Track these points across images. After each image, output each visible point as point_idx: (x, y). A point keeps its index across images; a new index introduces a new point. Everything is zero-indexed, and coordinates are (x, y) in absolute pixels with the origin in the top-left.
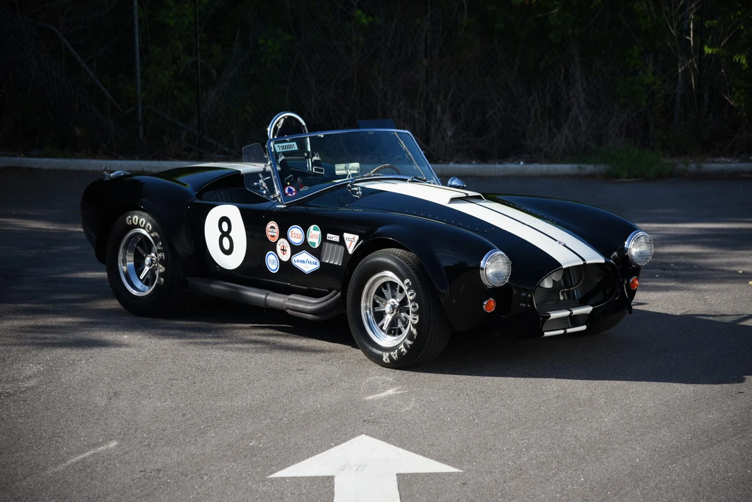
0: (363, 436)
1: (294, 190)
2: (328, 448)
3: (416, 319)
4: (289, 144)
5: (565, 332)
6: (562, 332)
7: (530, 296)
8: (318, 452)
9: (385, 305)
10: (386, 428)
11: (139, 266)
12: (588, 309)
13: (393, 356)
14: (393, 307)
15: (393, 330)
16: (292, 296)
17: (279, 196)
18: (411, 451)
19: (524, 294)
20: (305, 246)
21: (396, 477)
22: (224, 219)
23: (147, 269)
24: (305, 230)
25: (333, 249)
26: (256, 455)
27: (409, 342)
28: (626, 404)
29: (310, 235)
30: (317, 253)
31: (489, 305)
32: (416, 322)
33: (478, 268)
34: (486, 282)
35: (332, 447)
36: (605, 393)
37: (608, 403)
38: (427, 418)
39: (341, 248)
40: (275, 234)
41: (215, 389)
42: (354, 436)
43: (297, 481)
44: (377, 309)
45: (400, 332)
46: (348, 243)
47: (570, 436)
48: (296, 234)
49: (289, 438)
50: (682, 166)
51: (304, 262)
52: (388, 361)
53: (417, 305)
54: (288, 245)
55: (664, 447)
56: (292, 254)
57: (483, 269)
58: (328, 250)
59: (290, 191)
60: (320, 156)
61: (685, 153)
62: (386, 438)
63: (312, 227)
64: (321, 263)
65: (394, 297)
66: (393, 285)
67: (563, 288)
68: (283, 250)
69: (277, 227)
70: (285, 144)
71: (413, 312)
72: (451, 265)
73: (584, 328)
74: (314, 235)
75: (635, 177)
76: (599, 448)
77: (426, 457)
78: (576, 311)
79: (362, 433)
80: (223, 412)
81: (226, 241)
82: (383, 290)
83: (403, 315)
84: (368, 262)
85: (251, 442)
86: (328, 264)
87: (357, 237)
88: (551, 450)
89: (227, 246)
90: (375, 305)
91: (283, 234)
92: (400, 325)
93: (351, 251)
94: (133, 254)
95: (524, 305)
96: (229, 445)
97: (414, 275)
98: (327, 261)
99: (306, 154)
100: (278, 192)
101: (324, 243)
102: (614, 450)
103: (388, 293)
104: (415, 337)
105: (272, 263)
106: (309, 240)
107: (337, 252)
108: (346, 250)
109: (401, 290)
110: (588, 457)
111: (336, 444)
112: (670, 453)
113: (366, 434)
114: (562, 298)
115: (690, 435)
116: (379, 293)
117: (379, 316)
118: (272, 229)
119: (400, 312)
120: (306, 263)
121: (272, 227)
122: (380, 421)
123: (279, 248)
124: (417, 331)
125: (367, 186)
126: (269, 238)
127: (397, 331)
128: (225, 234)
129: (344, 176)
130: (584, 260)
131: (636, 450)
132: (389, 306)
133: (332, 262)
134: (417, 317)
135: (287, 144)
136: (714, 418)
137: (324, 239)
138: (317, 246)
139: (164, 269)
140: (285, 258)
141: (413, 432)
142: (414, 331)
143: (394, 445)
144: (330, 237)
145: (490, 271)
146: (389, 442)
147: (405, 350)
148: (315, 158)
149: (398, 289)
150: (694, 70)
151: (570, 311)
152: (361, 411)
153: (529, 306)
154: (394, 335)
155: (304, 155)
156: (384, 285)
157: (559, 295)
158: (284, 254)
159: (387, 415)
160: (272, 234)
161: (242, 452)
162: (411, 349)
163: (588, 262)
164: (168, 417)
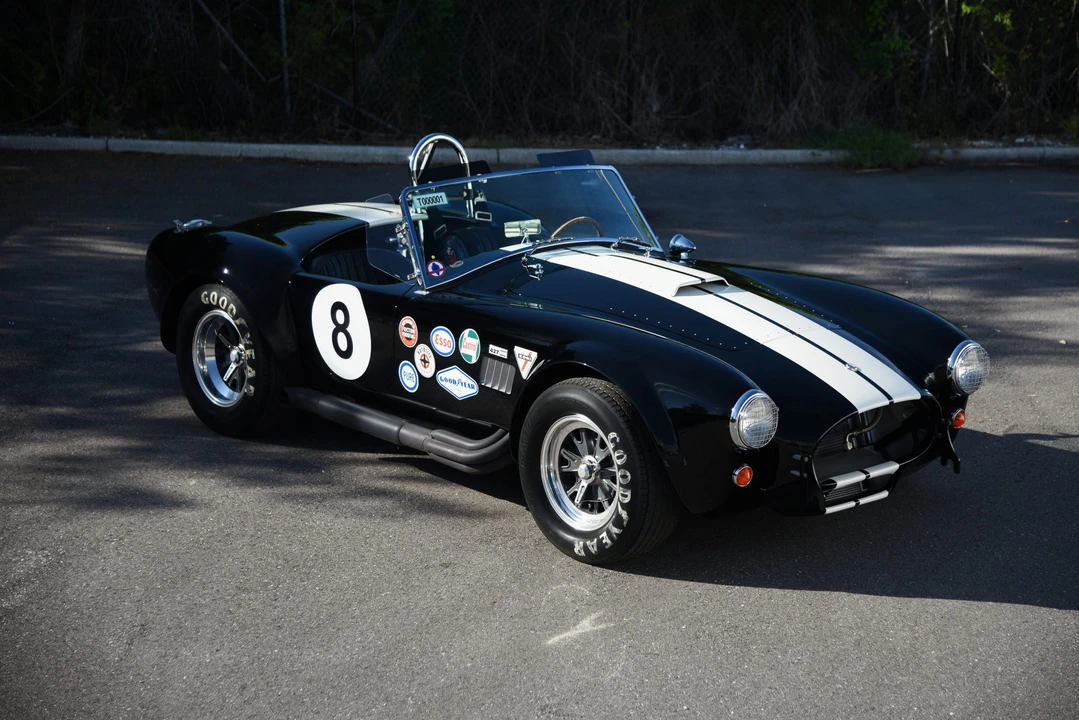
1: (441, 267)
3: (626, 496)
4: (435, 195)
5: (857, 504)
6: (852, 504)
7: (806, 459)
9: (578, 466)
11: (222, 362)
12: (892, 468)
13: (591, 548)
14: (590, 469)
15: (590, 504)
16: (438, 433)
17: (419, 276)
19: (798, 457)
20: (457, 360)
22: (338, 306)
23: (233, 366)
24: (457, 335)
25: (498, 367)
27: (615, 530)
29: (464, 343)
30: (473, 371)
31: (743, 476)
32: (627, 500)
33: (726, 418)
34: (737, 442)
36: (934, 633)
39: (510, 368)
40: (412, 337)
41: (307, 617)
44: (565, 468)
45: (601, 509)
46: (520, 362)
48: (442, 338)
50: (935, 152)
51: (454, 382)
52: (583, 554)
53: (628, 474)
54: (431, 354)
56: (437, 370)
57: (734, 421)
58: (491, 368)
59: (436, 268)
60: (486, 197)
61: (937, 134)
63: (467, 332)
64: (481, 387)
65: (592, 452)
66: (591, 435)
67: (852, 431)
68: (425, 361)
69: (414, 326)
70: (428, 196)
71: (621, 485)
72: (681, 407)
73: (884, 494)
74: (470, 345)
75: (880, 166)
78: (875, 473)
80: (310, 682)
81: (341, 337)
82: (575, 440)
83: (605, 481)
84: (550, 398)
86: (491, 389)
87: (534, 355)
89: (343, 346)
90: (563, 461)
91: (424, 338)
92: (601, 497)
93: (525, 374)
94: (213, 346)
95: (797, 473)
97: (623, 426)
98: (489, 386)
99: (465, 194)
100: (417, 271)
101: (485, 358)
103: (581, 445)
104: (625, 523)
105: (408, 378)
106: (463, 351)
107: (505, 374)
108: (518, 373)
109: (603, 445)
114: (850, 447)
116: (569, 444)
117: (570, 479)
118: (408, 328)
119: (602, 478)
120: (458, 385)
121: (408, 325)
123: (417, 357)
124: (628, 514)
125: (551, 261)
126: (404, 340)
127: (596, 506)
128: (341, 328)
129: (517, 240)
130: (889, 397)
132: (585, 465)
133: (496, 388)
134: (629, 493)
135: (431, 195)
137: (484, 352)
138: (474, 361)
139: (253, 372)
140: (428, 373)
142: (624, 515)
144: (493, 349)
145: (745, 425)
147: (609, 541)
148: (479, 199)
149: (598, 440)
150: (948, 34)
151: (866, 473)
152: (537, 680)
153: (805, 475)
154: (591, 510)
155: (462, 195)
156: (577, 433)
157: (846, 443)
158: (425, 367)
159: (580, 691)
160: (408, 336)
162: (618, 541)
163: (896, 400)
164: (214, 695)
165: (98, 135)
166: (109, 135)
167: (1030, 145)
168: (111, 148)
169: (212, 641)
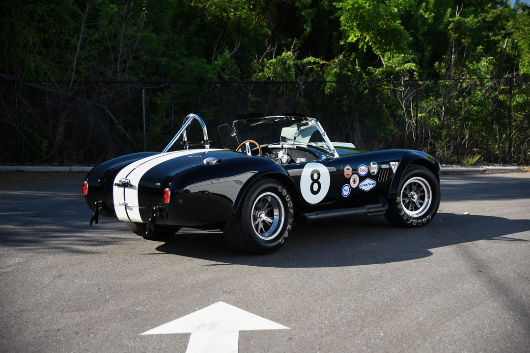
0: (221, 302)
2: (193, 311)
8: (184, 314)
10: (238, 297)
18: (253, 313)
21: (238, 333)
26: (138, 317)
28: (405, 279)
35: (196, 310)
36: (390, 272)
37: (393, 279)
38: (268, 289)
41: (129, 272)
42: (214, 302)
43: (161, 337)
47: (369, 301)
49: (167, 304)
55: (438, 308)
62: (236, 304)
76: (392, 310)
77: (264, 317)
79: (220, 300)
80: (127, 287)
85: (138, 308)
88: (356, 311)
96: (121, 310)
102: (402, 311)
110: (384, 316)
111: (199, 309)
112: (444, 313)
113: (223, 301)
115: (455, 300)
122: (235, 292)
131: (418, 311)
136: (468, 288)
141: (257, 299)
143: (242, 308)
146: (238, 307)
152: (223, 285)
159: (240, 288)
161: (128, 315)
164: (87, 290)
165: (67, 166)
166: (72, 165)
167: (448, 167)
168: (72, 170)
169: (88, 278)
